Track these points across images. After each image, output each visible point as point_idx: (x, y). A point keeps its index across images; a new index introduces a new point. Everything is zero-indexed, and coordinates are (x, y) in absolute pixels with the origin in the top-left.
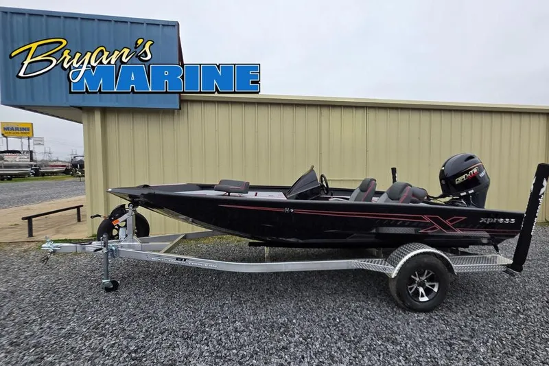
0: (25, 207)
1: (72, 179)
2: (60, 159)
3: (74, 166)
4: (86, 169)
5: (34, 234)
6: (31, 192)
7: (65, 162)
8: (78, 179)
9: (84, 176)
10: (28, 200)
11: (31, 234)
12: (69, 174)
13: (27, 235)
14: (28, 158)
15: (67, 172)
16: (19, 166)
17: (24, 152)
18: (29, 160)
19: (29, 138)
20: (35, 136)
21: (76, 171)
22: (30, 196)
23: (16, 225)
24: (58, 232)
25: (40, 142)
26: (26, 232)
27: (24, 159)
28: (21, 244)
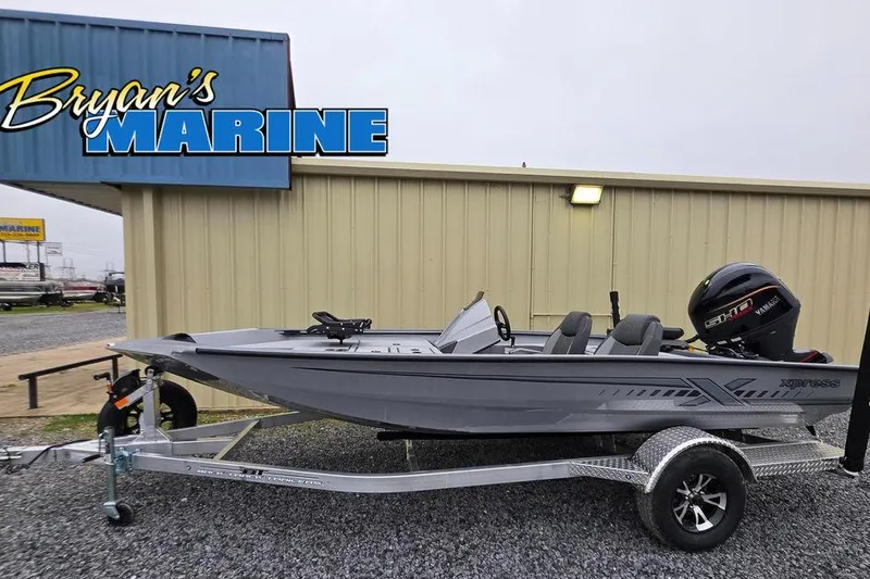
0: (29, 354)
1: (106, 309)
2: (87, 278)
3: (110, 288)
4: (128, 293)
5: (40, 403)
6: (40, 331)
7: (95, 282)
8: (115, 310)
9: (124, 305)
10: (35, 343)
11: (34, 404)
12: (101, 301)
13: (28, 406)
14: (37, 275)
15: (98, 298)
16: (22, 289)
17: (31, 264)
18: (38, 278)
19: (38, 244)
20: (48, 240)
21: (113, 296)
22: (37, 337)
23: (10, 386)
24: (80, 400)
25: (56, 250)
26: (27, 399)
27: (29, 277)
28: (16, 421)
